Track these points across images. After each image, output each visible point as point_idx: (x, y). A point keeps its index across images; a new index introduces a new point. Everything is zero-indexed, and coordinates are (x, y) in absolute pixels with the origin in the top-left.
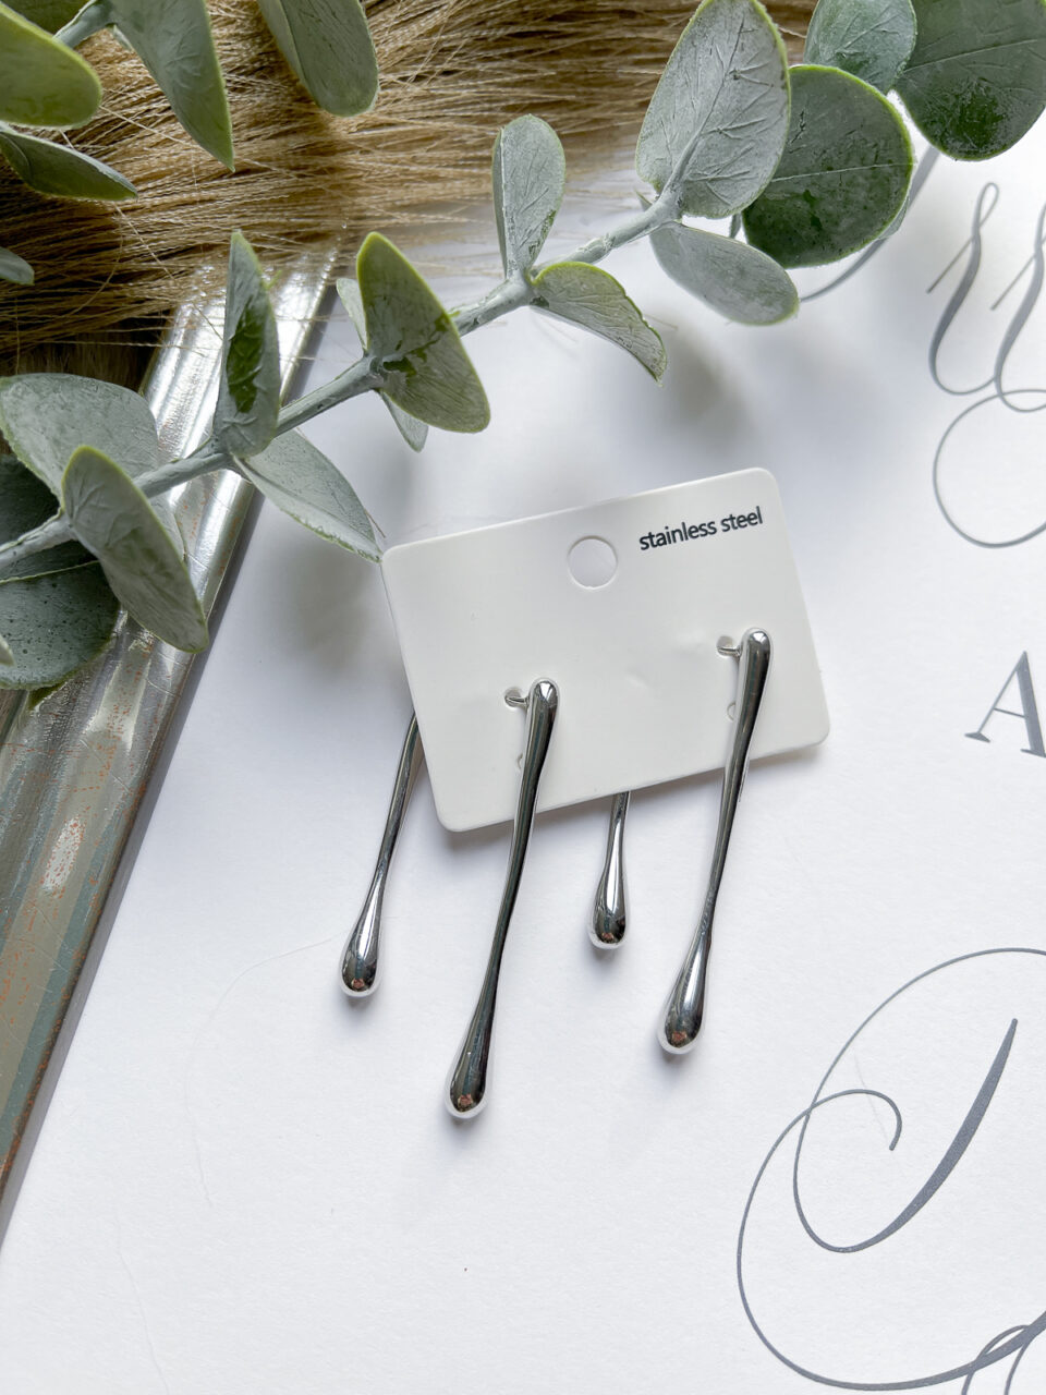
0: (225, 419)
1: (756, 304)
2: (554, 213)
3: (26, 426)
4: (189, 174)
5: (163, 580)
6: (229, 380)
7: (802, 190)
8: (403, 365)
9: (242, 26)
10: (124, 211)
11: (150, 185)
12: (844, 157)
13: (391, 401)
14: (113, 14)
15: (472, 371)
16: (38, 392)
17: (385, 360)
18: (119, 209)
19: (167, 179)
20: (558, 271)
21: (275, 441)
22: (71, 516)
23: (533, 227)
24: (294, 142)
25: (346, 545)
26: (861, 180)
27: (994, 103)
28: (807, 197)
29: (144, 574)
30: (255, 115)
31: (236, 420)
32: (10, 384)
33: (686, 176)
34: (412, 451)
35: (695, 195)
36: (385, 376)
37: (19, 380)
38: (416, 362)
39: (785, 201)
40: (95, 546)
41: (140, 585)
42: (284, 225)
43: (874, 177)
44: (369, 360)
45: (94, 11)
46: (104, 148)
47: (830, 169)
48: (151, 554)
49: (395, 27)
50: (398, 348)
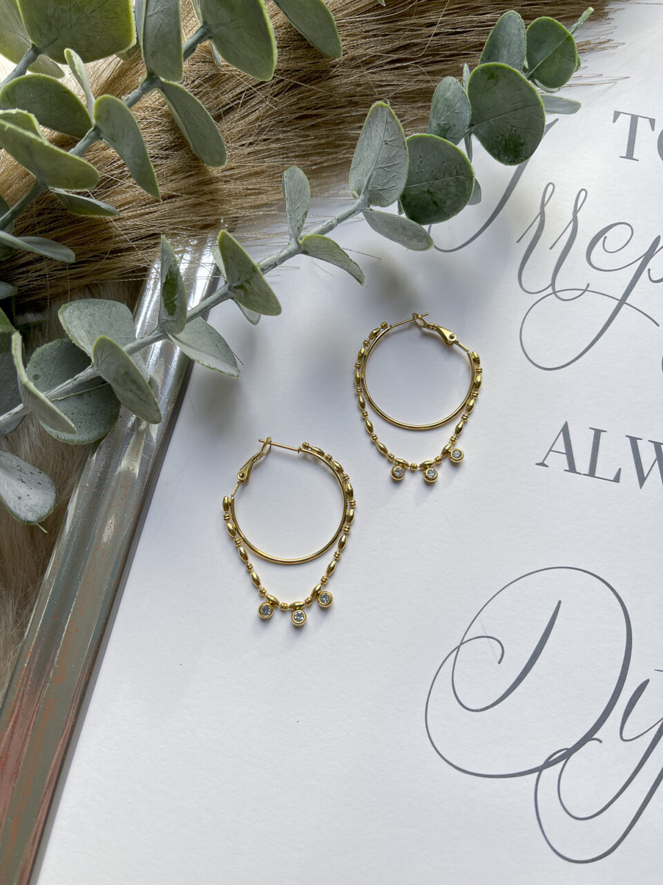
0: (164, 318)
1: (414, 242)
2: (307, 212)
3: (75, 326)
4: (144, 200)
5: (140, 392)
6: (164, 301)
7: (426, 189)
8: (241, 287)
9: (165, 125)
10: (115, 220)
11: (126, 207)
12: (442, 174)
13: (239, 303)
14: (102, 135)
16: (79, 310)
17: (234, 285)
18: (111, 220)
19: (134, 204)
20: (310, 239)
21: (186, 326)
22: (97, 366)
23: (299, 218)
24: (192, 181)
25: (221, 372)
26: (452, 183)
28: (429, 191)
29: (131, 391)
30: (174, 169)
31: (169, 319)
32: (67, 307)
33: (370, 188)
34: (252, 325)
35: (375, 196)
36: (235, 292)
37: (71, 305)
38: (247, 286)
39: (419, 194)
40: (108, 379)
41: (130, 395)
42: (191, 221)
43: (458, 181)
44: (227, 285)
45: (93, 134)
46: (104, 191)
47: (437, 179)
48: (134, 382)
49: (239, 120)
50: (239, 279)
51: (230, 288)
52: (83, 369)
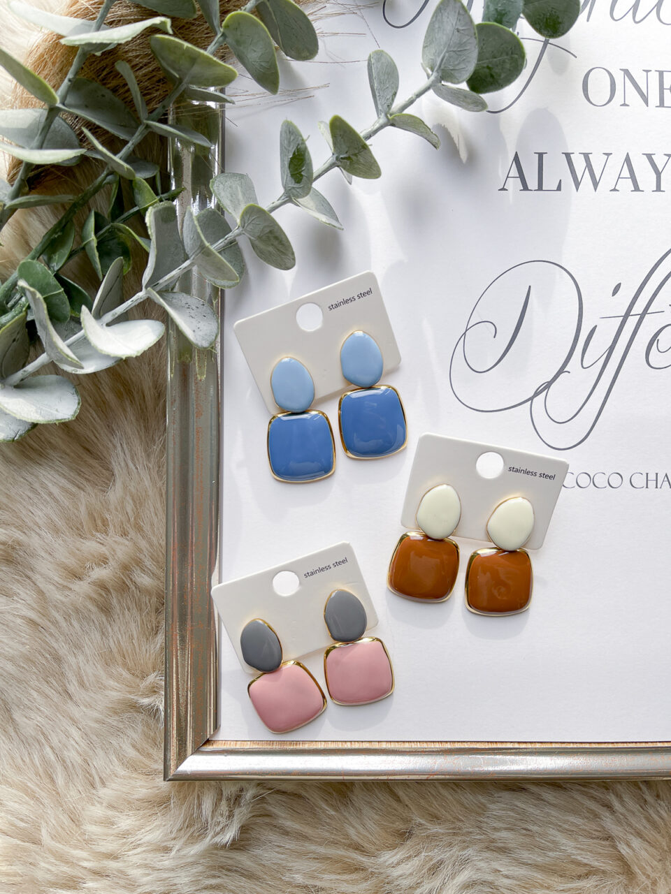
0: (290, 186)
1: (473, 106)
2: (396, 93)
3: (223, 197)
5: (280, 246)
6: (291, 172)
7: (485, 65)
8: (348, 158)
12: (500, 54)
13: (342, 170)
15: (375, 161)
17: (341, 156)
20: (395, 114)
22: (243, 227)
23: (388, 97)
26: (507, 61)
27: (558, 17)
28: (488, 67)
29: (272, 245)
31: (295, 186)
32: (214, 182)
34: (350, 185)
35: (446, 74)
39: (480, 69)
43: (512, 59)
44: (335, 157)
47: (495, 58)
48: (276, 238)
50: (347, 153)
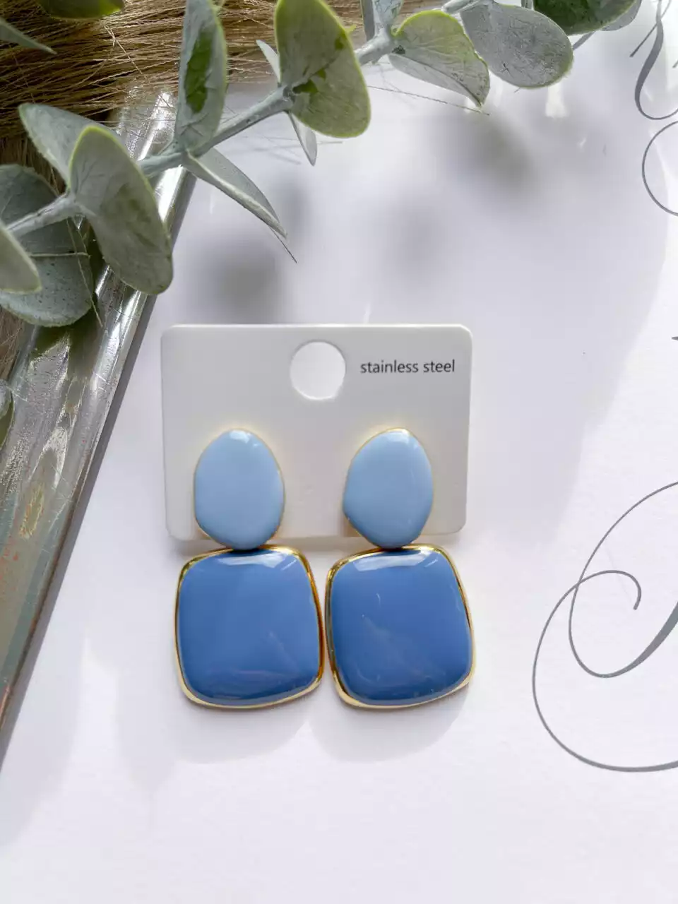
0: (185, 122)
1: (541, 67)
3: (44, 132)
8: (307, 86)
13: (295, 118)
17: (295, 85)
22: (76, 191)
36: (293, 99)
38: (318, 82)
41: (125, 236)
44: (282, 88)
50: (304, 74)
51: (286, 92)
52: (50, 199)
